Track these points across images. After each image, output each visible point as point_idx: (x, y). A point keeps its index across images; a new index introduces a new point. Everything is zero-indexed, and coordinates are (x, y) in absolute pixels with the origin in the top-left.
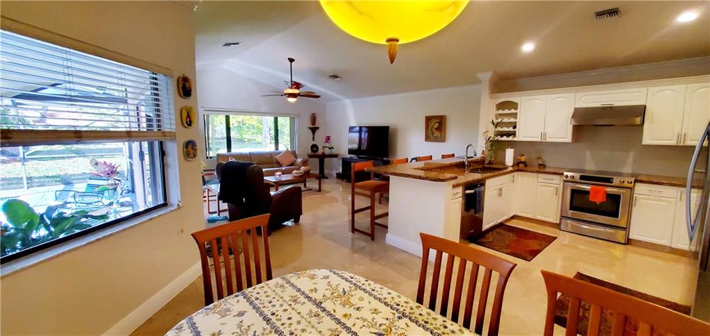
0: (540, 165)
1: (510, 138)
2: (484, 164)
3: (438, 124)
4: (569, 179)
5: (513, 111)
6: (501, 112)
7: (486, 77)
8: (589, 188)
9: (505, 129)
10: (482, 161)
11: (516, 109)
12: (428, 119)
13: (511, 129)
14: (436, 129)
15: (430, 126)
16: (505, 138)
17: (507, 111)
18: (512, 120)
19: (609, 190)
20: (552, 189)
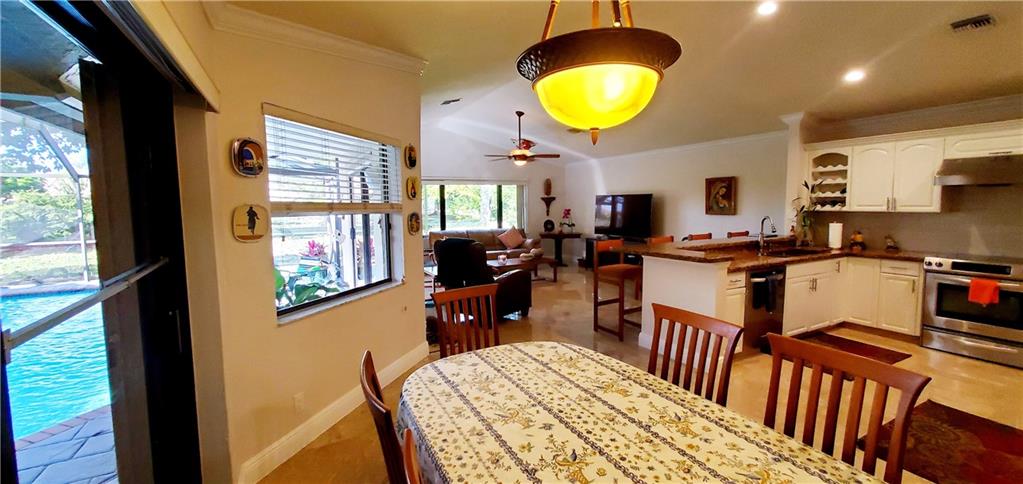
0: (889, 247)
1: (837, 208)
2: (795, 245)
3: (724, 190)
4: (934, 267)
5: (840, 167)
6: (821, 169)
7: (794, 119)
8: (969, 281)
9: (829, 194)
10: (792, 241)
11: (846, 164)
12: (711, 183)
13: (838, 194)
14: (723, 196)
15: (714, 192)
16: (828, 208)
17: (830, 168)
18: (839, 180)
19: (1005, 285)
20: (906, 283)
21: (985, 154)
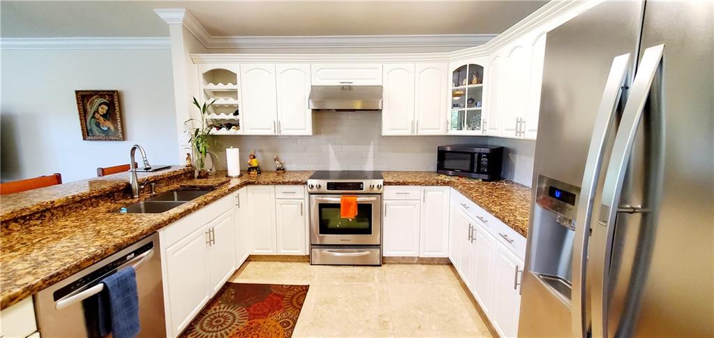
0: (278, 169)
1: (232, 131)
2: (192, 177)
3: (106, 108)
4: (315, 190)
5: (230, 86)
6: (212, 86)
7: (175, 17)
8: (339, 199)
9: (223, 116)
10: (189, 173)
11: (235, 83)
13: (231, 116)
14: (104, 116)
15: (91, 112)
16: (224, 131)
17: (221, 86)
18: (231, 101)
19: (361, 199)
20: (296, 206)
21: (336, 83)
